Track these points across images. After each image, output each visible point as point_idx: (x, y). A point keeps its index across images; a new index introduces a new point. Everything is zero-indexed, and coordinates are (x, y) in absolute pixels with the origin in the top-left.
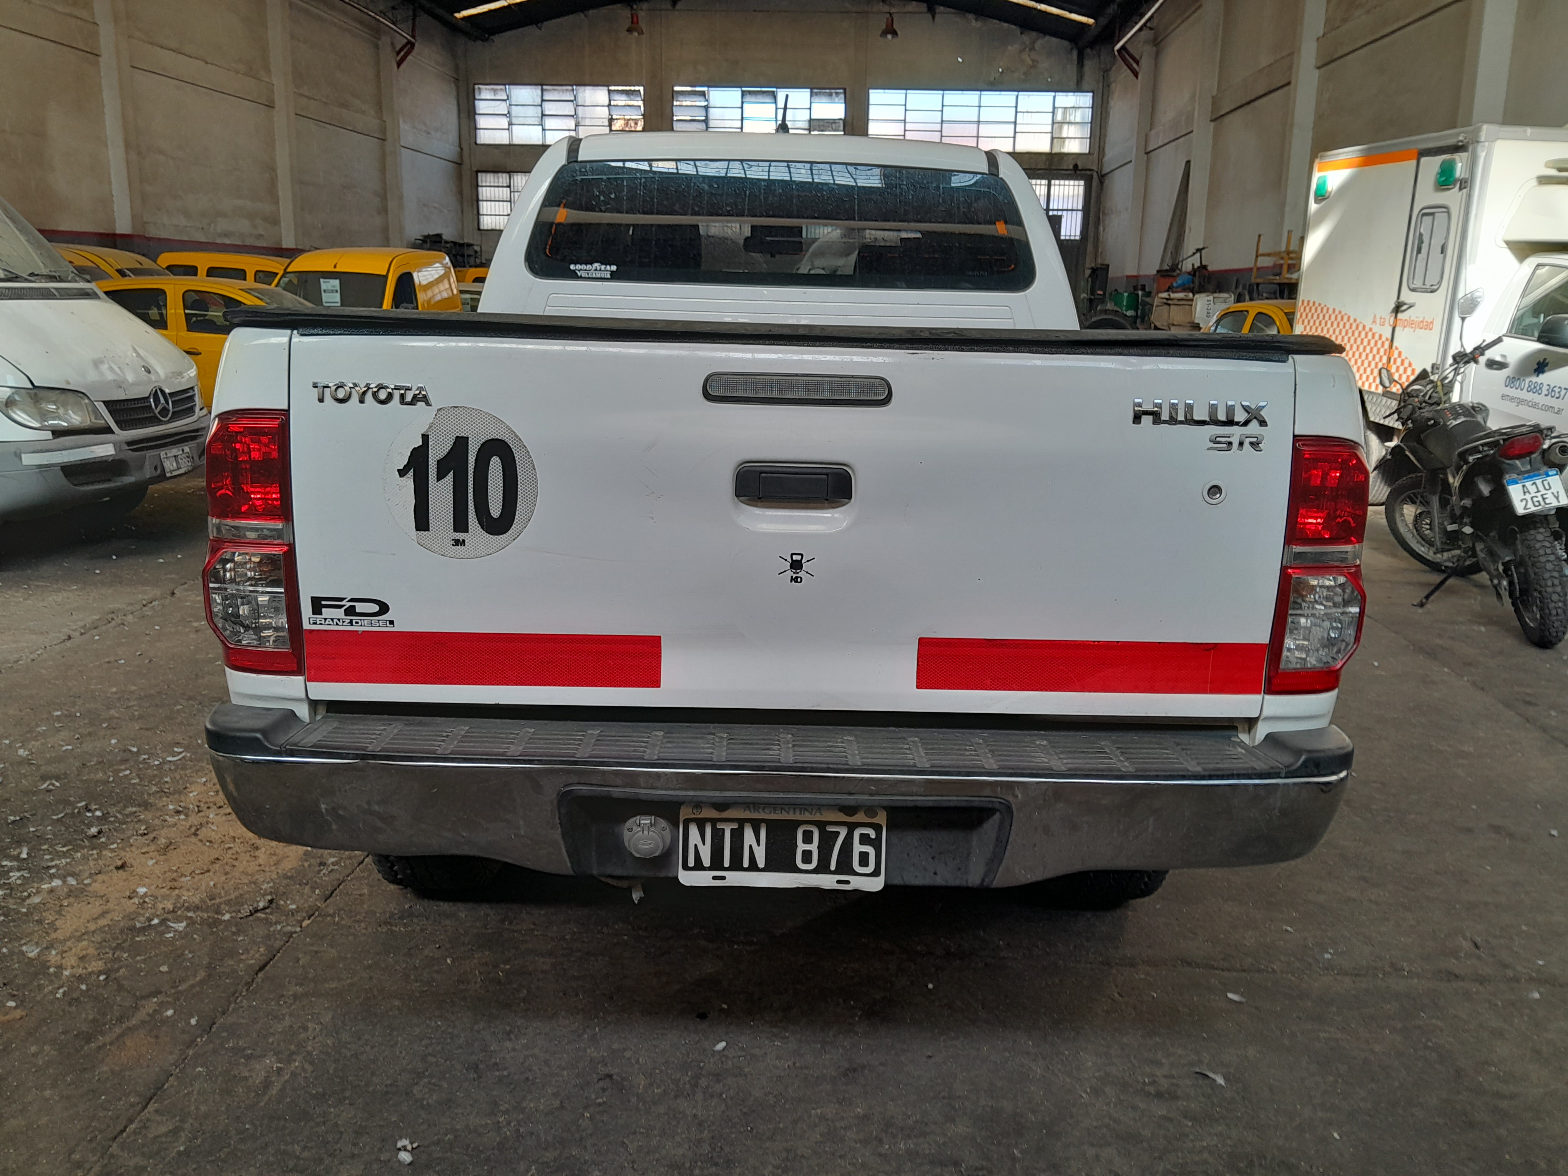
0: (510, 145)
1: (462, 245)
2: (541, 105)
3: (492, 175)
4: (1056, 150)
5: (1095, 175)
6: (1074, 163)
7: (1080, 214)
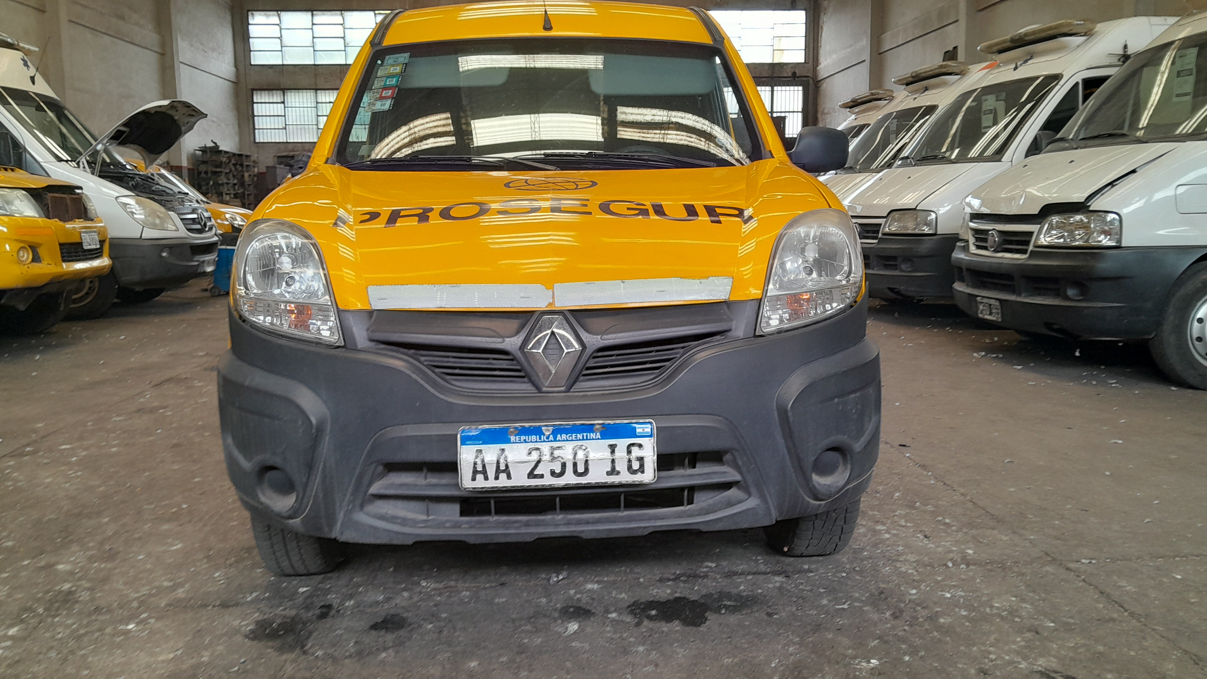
0: (283, 65)
1: (240, 155)
2: (312, 29)
3: (266, 92)
4: (776, 61)
5: (811, 81)
6: (793, 71)
7: (800, 115)
